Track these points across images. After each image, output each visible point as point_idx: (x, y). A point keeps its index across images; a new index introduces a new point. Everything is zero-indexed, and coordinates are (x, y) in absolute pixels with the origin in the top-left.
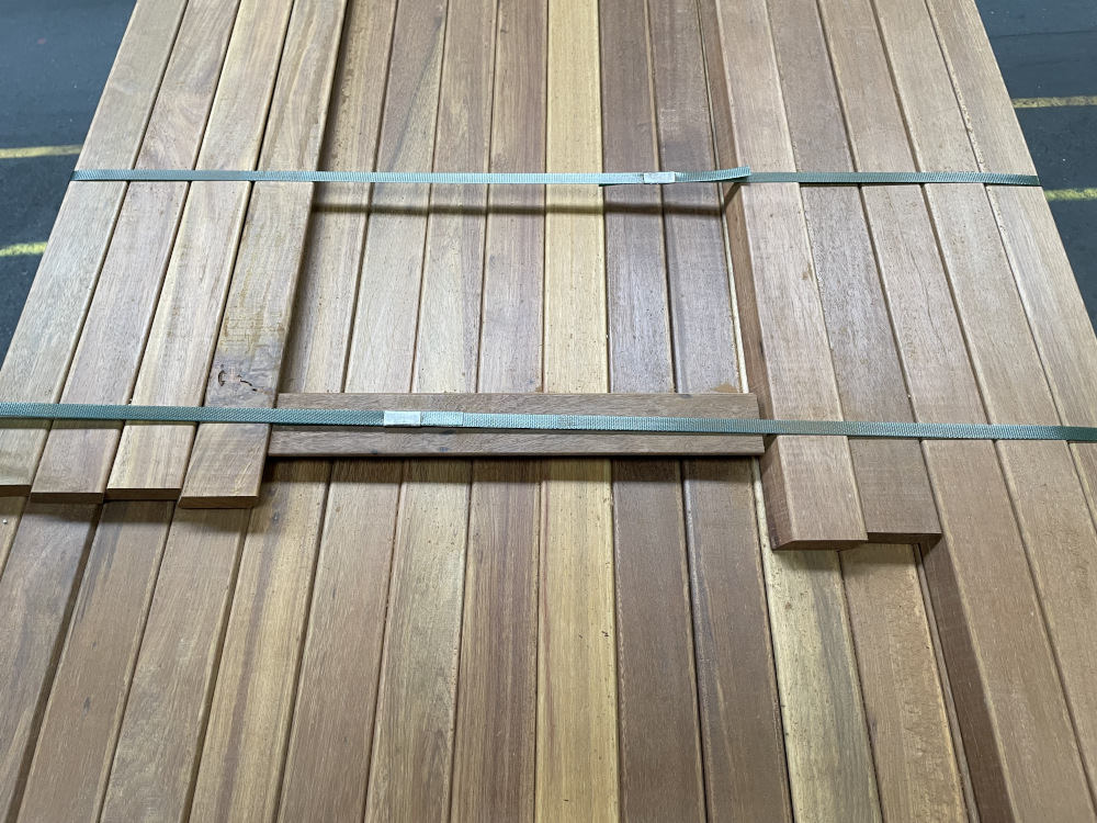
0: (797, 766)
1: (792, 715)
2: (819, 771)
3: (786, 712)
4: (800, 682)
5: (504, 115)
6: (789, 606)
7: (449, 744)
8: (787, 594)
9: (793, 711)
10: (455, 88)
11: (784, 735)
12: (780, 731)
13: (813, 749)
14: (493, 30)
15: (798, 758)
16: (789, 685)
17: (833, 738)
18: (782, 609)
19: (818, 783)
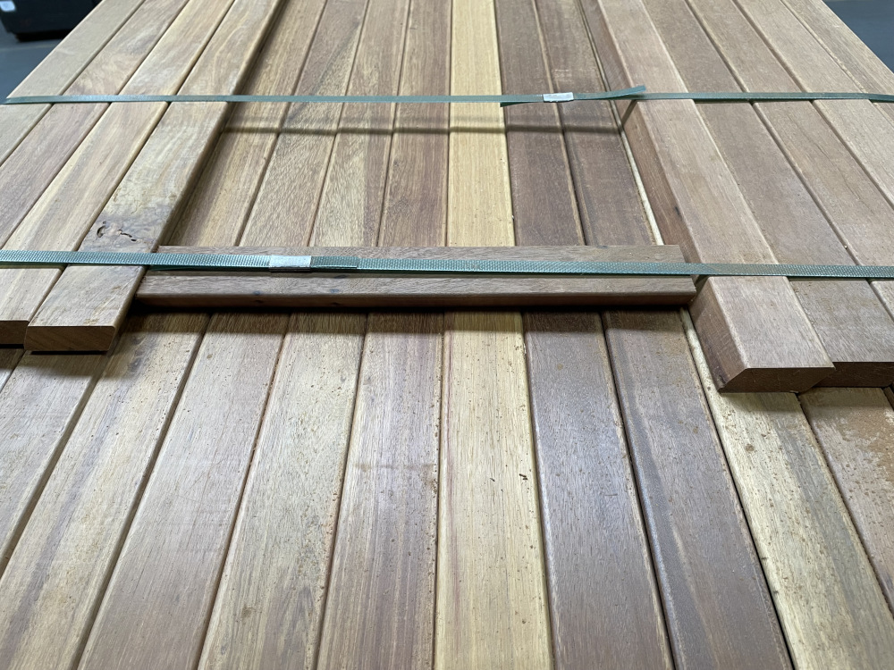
0: (798, 632)
1: (778, 569)
2: (830, 638)
3: (770, 565)
4: (781, 530)
5: (411, 75)
6: (750, 448)
7: (318, 605)
8: (746, 435)
9: (779, 564)
10: (367, 59)
11: (771, 593)
12: (766, 590)
13: (814, 610)
14: (404, 29)
15: (797, 621)
16: (768, 535)
17: (840, 597)
18: (742, 451)
19: (830, 654)
